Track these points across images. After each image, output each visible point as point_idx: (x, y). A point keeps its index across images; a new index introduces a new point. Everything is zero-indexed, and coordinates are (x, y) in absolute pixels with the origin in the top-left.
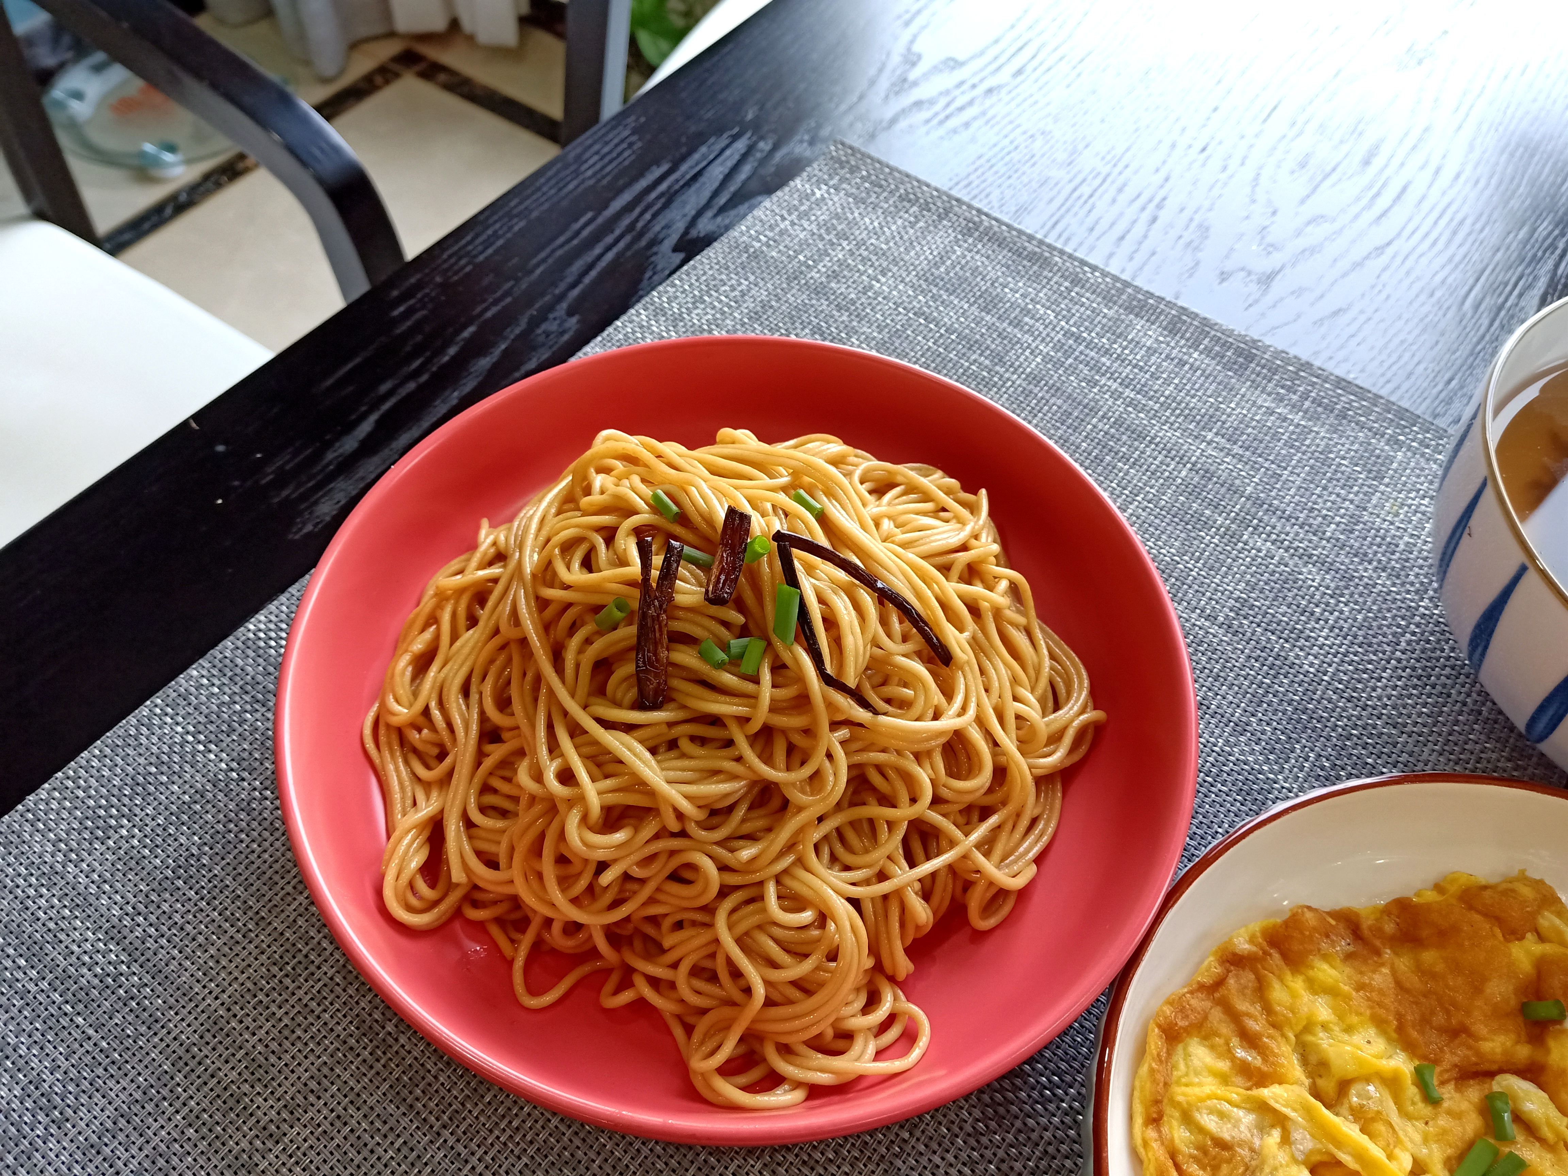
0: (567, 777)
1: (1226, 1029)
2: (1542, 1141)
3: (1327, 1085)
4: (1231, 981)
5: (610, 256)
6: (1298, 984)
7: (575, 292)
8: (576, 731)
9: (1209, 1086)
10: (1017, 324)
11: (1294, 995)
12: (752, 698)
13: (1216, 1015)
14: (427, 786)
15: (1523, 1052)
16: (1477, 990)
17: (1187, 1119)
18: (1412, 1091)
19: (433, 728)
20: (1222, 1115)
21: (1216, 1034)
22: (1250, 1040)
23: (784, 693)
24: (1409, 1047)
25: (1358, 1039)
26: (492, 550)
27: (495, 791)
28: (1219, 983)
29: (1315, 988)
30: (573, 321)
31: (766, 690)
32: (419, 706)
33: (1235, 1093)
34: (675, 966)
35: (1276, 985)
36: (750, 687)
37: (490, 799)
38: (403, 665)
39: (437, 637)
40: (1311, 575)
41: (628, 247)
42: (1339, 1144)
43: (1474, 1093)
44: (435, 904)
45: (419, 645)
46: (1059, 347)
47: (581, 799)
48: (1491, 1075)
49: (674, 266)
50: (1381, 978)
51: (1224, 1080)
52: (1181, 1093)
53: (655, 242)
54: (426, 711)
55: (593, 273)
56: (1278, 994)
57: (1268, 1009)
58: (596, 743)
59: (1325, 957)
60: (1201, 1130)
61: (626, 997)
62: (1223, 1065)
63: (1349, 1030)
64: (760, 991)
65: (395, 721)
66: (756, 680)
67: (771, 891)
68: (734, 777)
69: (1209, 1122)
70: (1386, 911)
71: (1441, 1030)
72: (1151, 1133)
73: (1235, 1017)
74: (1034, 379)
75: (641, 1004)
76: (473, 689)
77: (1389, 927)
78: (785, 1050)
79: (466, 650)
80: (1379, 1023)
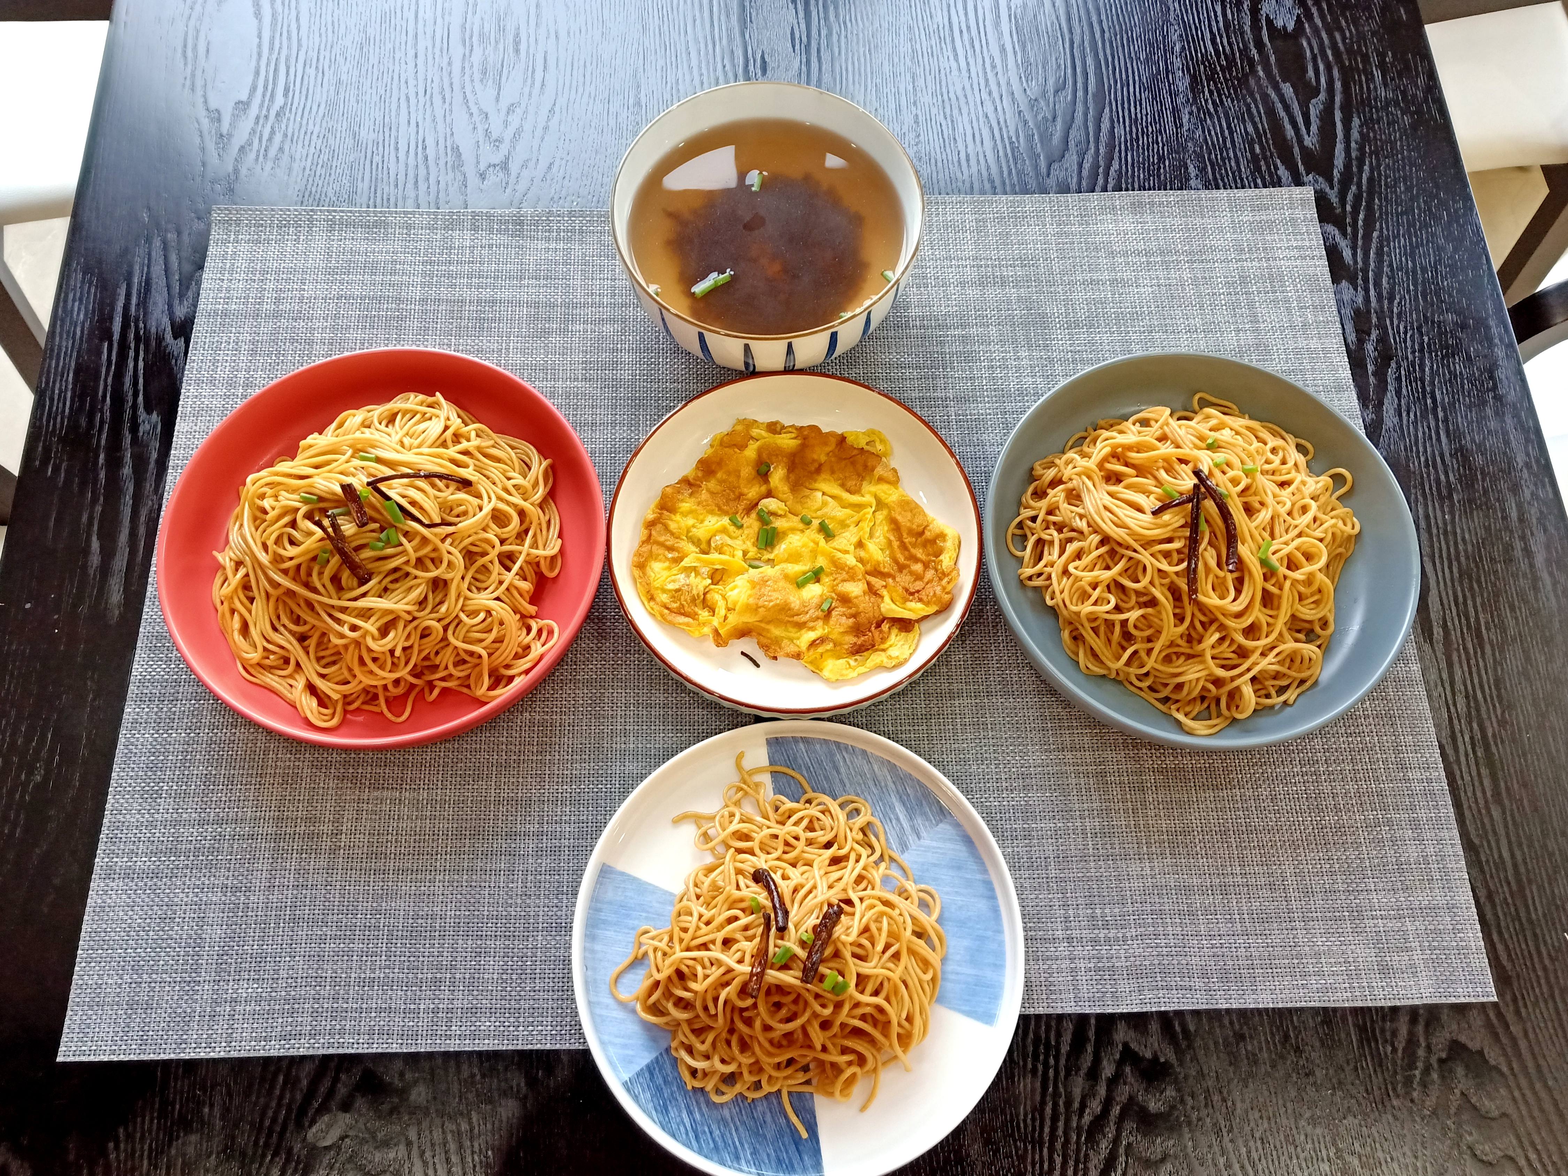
0: (354, 628)
1: (661, 551)
2: (780, 516)
3: (704, 546)
4: (653, 533)
5: (141, 364)
6: (678, 517)
7: (141, 398)
8: (344, 610)
9: (665, 574)
10: (394, 272)
11: (678, 522)
12: (405, 552)
13: (655, 548)
14: (291, 676)
15: (764, 489)
16: (739, 477)
17: (664, 591)
18: (732, 528)
19: (274, 653)
20: (674, 581)
21: (659, 555)
22: (671, 549)
23: (416, 542)
24: (726, 513)
25: (706, 523)
26: (233, 563)
27: (323, 657)
28: (650, 535)
29: (685, 515)
30: (155, 416)
31: (408, 546)
32: (260, 649)
33: (675, 571)
34: (446, 668)
35: (670, 523)
36: (400, 549)
37: (324, 662)
38: (237, 637)
39: (241, 616)
40: (608, 329)
41: (146, 351)
42: (713, 564)
43: (754, 515)
44: (334, 714)
45: (236, 624)
46: (424, 274)
47: (367, 632)
48: (757, 504)
49: (183, 348)
50: (704, 495)
51: (669, 569)
52: (657, 584)
53: (160, 339)
54: (265, 649)
55: (141, 381)
56: (673, 526)
57: (672, 534)
58: (356, 608)
59: (682, 501)
60: (670, 591)
61: (436, 692)
62: (667, 564)
63: (702, 522)
64: (484, 653)
65: (255, 661)
66: (401, 545)
67: (463, 616)
68: (420, 585)
69: (671, 586)
70: (697, 468)
71: (735, 500)
72: (652, 603)
73: (662, 545)
74: (424, 301)
75: (445, 691)
76: (278, 626)
77: (700, 474)
78: (508, 667)
79: (260, 613)
80: (711, 512)
